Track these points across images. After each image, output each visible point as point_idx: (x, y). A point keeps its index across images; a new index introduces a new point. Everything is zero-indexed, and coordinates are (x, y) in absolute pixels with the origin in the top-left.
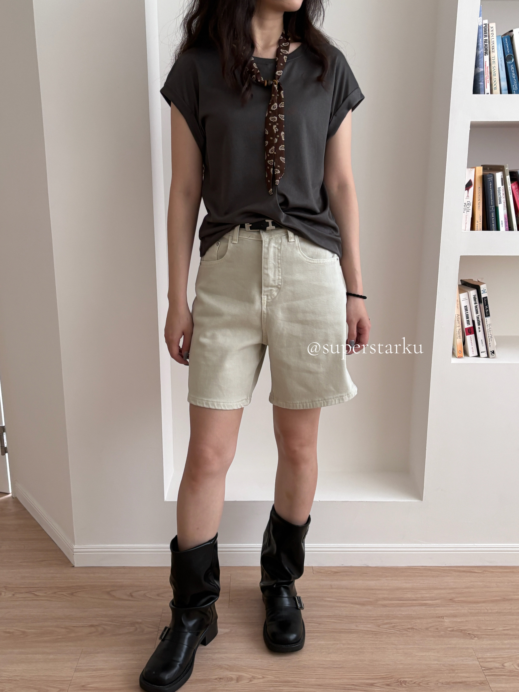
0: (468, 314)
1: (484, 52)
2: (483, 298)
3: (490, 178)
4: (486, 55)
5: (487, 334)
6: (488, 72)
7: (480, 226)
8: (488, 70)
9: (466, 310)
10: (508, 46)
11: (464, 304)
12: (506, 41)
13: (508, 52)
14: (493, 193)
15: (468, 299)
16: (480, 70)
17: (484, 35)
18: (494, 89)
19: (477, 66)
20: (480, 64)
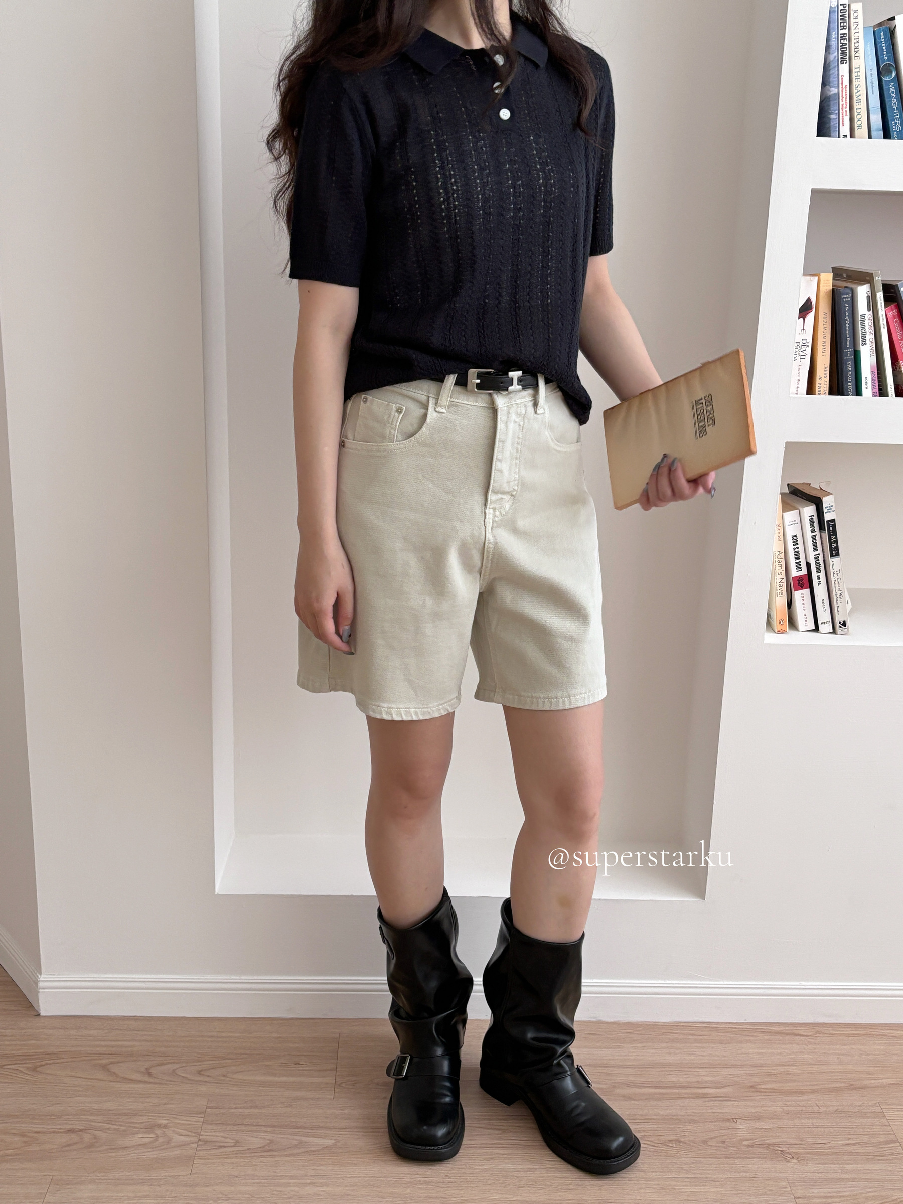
0: (799, 551)
1: (840, 57)
2: (828, 522)
3: (845, 296)
4: (843, 63)
5: (834, 589)
6: (846, 95)
7: (825, 386)
8: (846, 92)
9: (795, 543)
10: (884, 48)
11: (790, 532)
12: (882, 37)
13: (886, 58)
14: (851, 325)
15: (799, 524)
16: (831, 92)
17: (839, 26)
18: (856, 128)
19: (825, 83)
20: (831, 79)
